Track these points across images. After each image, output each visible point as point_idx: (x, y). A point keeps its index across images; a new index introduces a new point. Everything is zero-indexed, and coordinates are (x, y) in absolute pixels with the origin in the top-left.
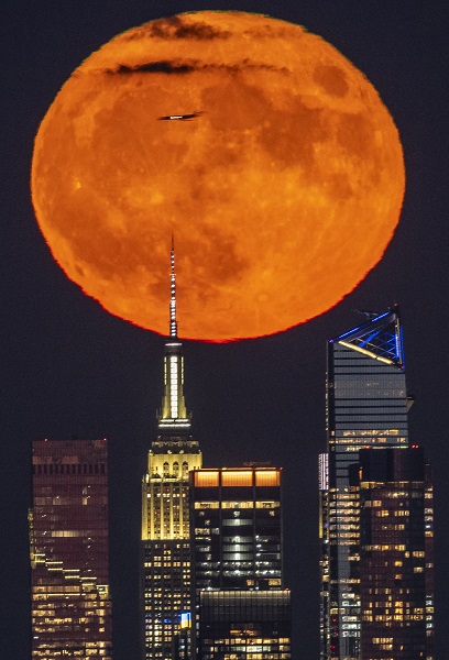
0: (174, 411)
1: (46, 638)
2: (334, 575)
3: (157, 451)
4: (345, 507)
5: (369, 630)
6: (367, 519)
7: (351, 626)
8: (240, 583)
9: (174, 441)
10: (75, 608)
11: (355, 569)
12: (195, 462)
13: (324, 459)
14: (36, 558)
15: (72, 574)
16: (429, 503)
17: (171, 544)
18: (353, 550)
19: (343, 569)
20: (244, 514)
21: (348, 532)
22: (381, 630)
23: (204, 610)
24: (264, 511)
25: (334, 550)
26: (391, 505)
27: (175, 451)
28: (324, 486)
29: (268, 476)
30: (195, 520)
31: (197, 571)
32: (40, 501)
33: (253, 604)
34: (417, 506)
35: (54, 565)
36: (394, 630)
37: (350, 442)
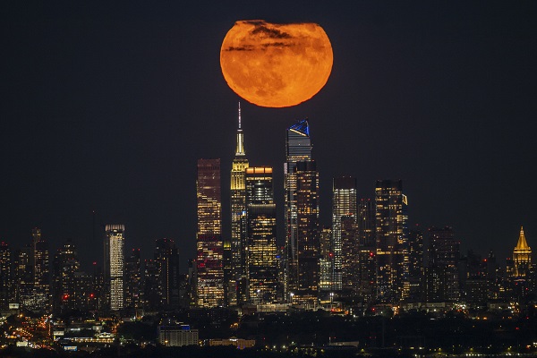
0: (240, 151)
1: (202, 219)
2: (289, 200)
3: (235, 163)
4: (292, 179)
5: (300, 216)
6: (299, 182)
7: (294, 215)
8: (260, 202)
9: (240, 159)
10: (211, 210)
11: (295, 198)
12: (247, 166)
13: (286, 164)
14: (199, 195)
15: (209, 200)
16: (317, 178)
17: (239, 191)
18: (295, 192)
19: (292, 198)
20: (262, 181)
21: (293, 187)
22: (304, 216)
23: (250, 211)
24: (268, 181)
25: (289, 192)
26: (306, 178)
27: (241, 162)
28: (286, 173)
29: (269, 170)
30: (247, 183)
31: (247, 198)
32: (200, 178)
33: (264, 208)
34: (314, 179)
35: (204, 197)
36: (307, 216)
37: (294, 159)
